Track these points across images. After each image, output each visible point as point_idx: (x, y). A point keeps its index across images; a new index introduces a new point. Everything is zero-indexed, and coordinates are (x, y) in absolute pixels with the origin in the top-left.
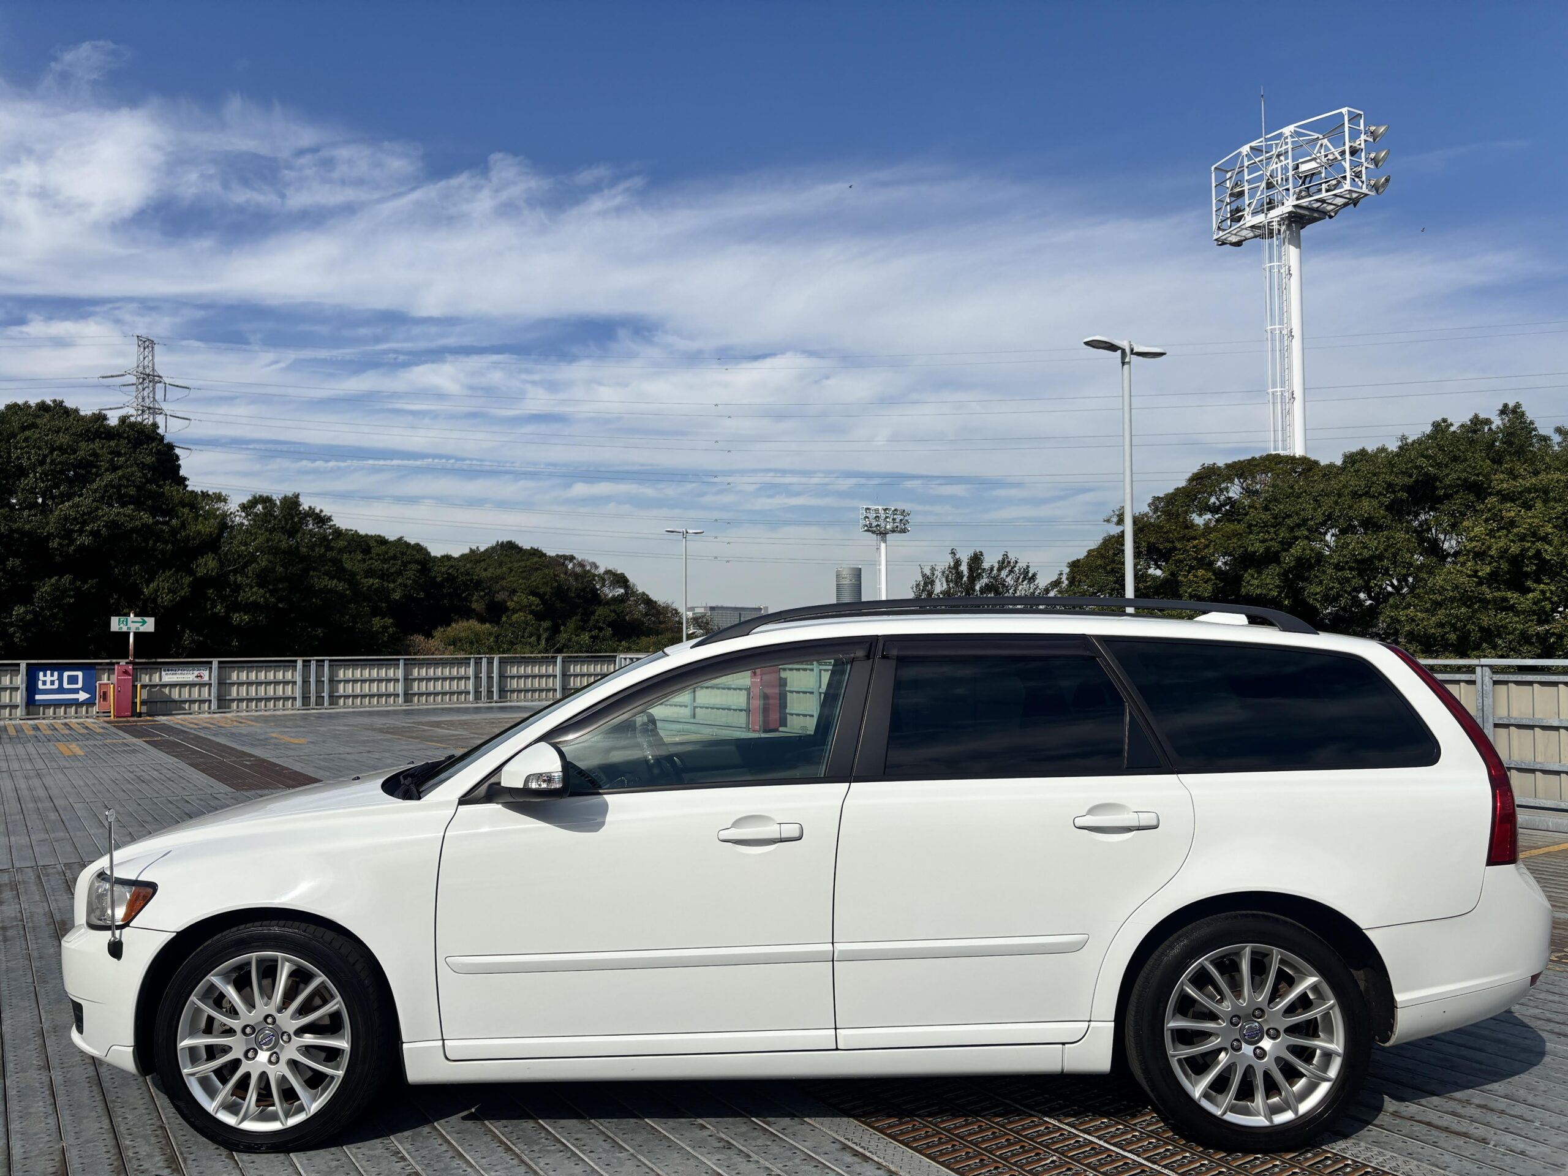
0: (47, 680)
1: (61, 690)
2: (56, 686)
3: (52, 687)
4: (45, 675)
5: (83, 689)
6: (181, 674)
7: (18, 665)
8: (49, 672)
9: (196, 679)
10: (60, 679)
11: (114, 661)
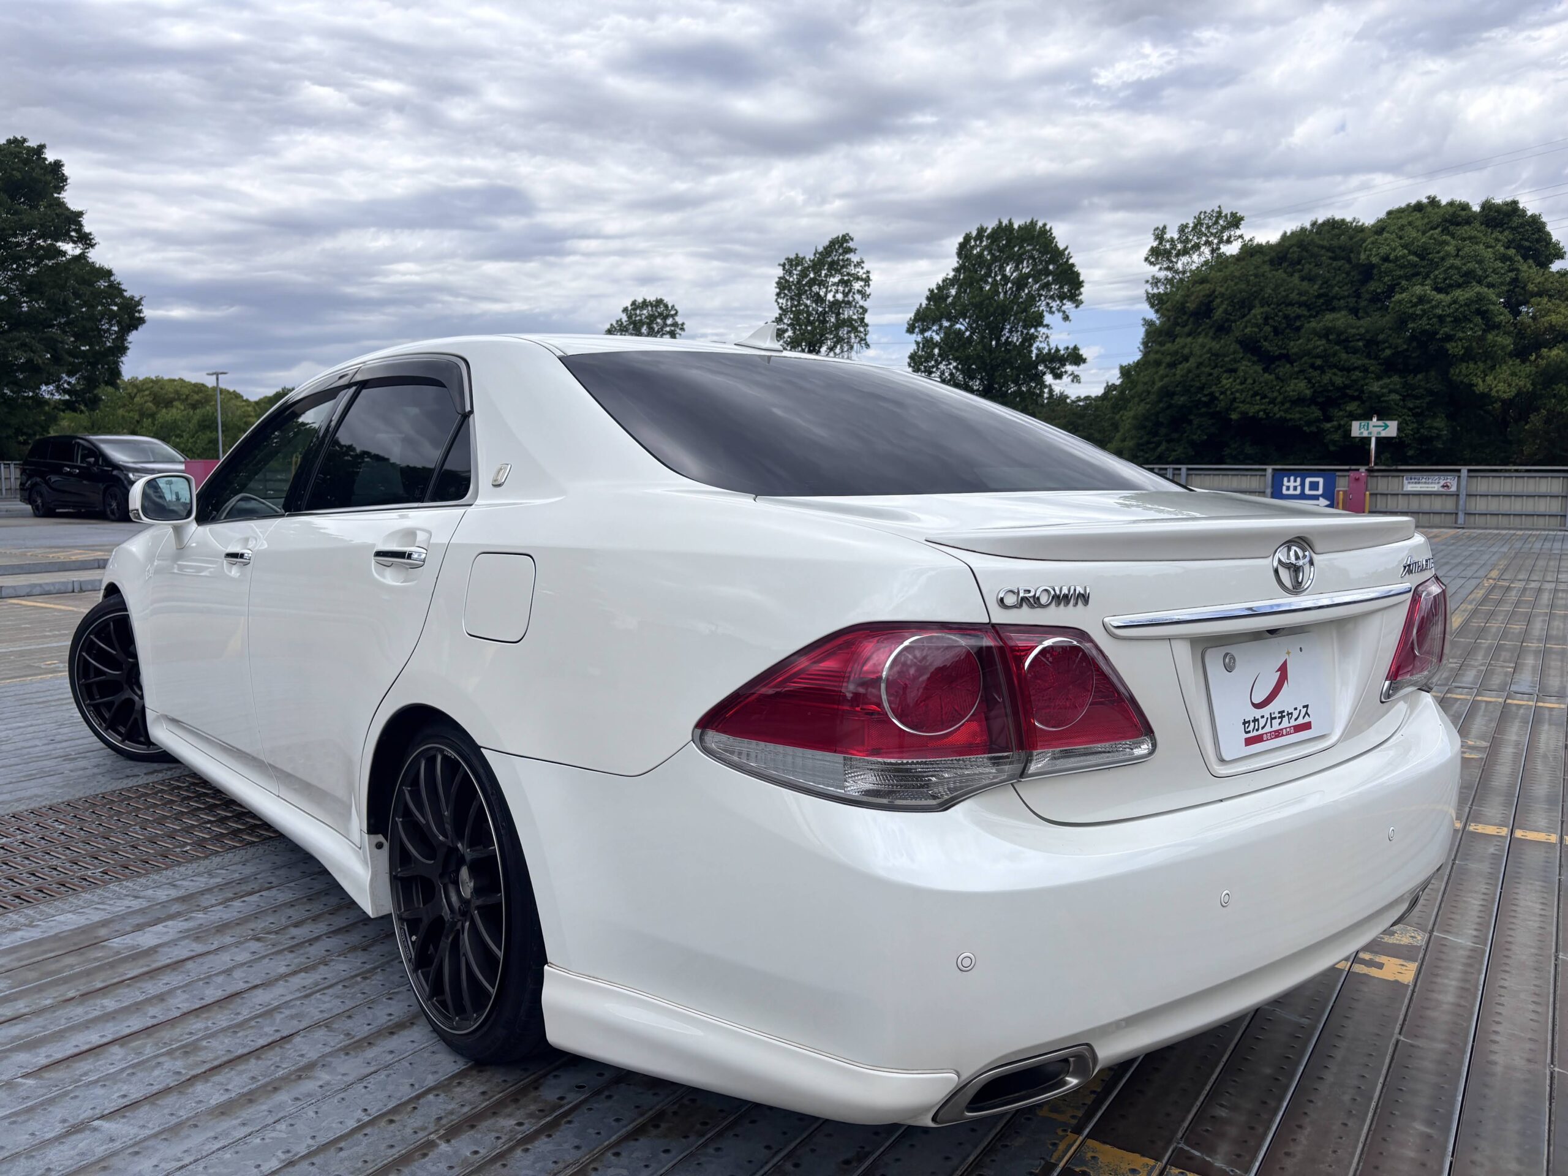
0: (1291, 485)
1: (1303, 496)
2: (1298, 492)
3: (1295, 493)
4: (1289, 481)
5: (1323, 496)
6: (1426, 483)
7: (1265, 470)
8: (1292, 478)
9: (1441, 489)
10: (1303, 485)
11: (1355, 467)
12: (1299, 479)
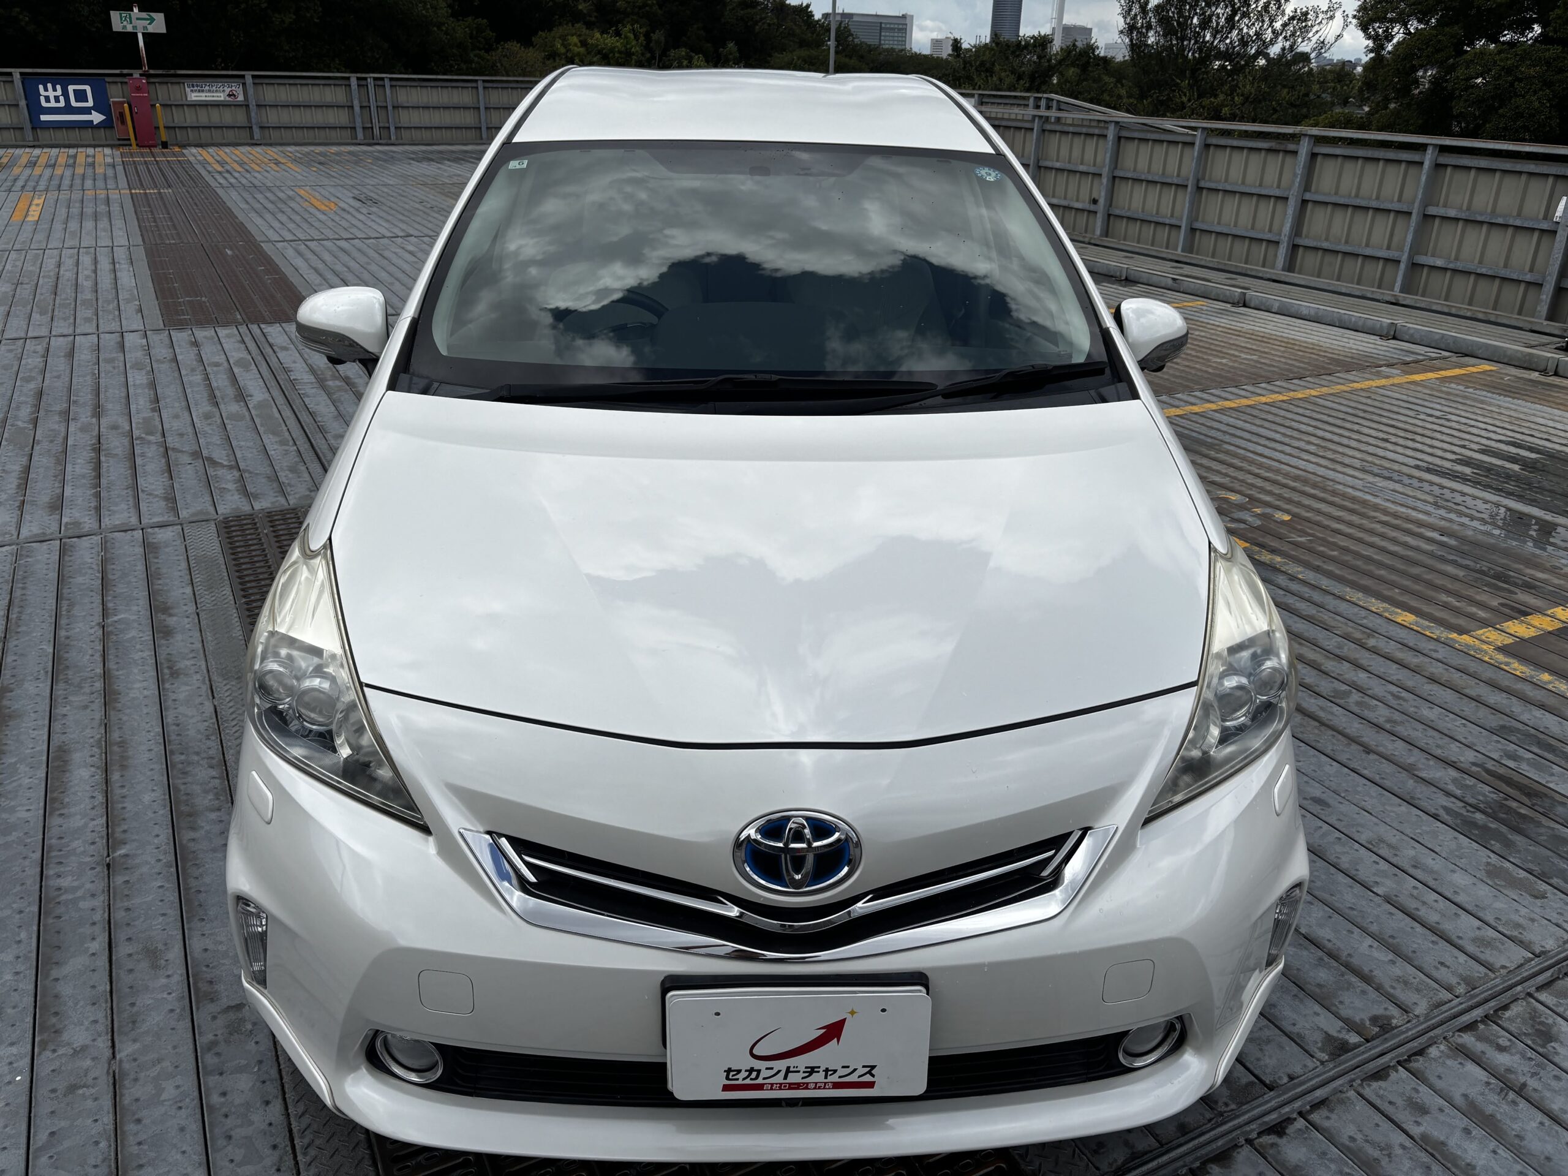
0: (50, 95)
1: (68, 109)
2: (62, 104)
3: (58, 105)
4: (46, 90)
5: (96, 108)
6: (209, 91)
7: (10, 74)
8: (49, 86)
9: (228, 99)
10: (65, 94)
11: (125, 71)
12: (58, 87)
